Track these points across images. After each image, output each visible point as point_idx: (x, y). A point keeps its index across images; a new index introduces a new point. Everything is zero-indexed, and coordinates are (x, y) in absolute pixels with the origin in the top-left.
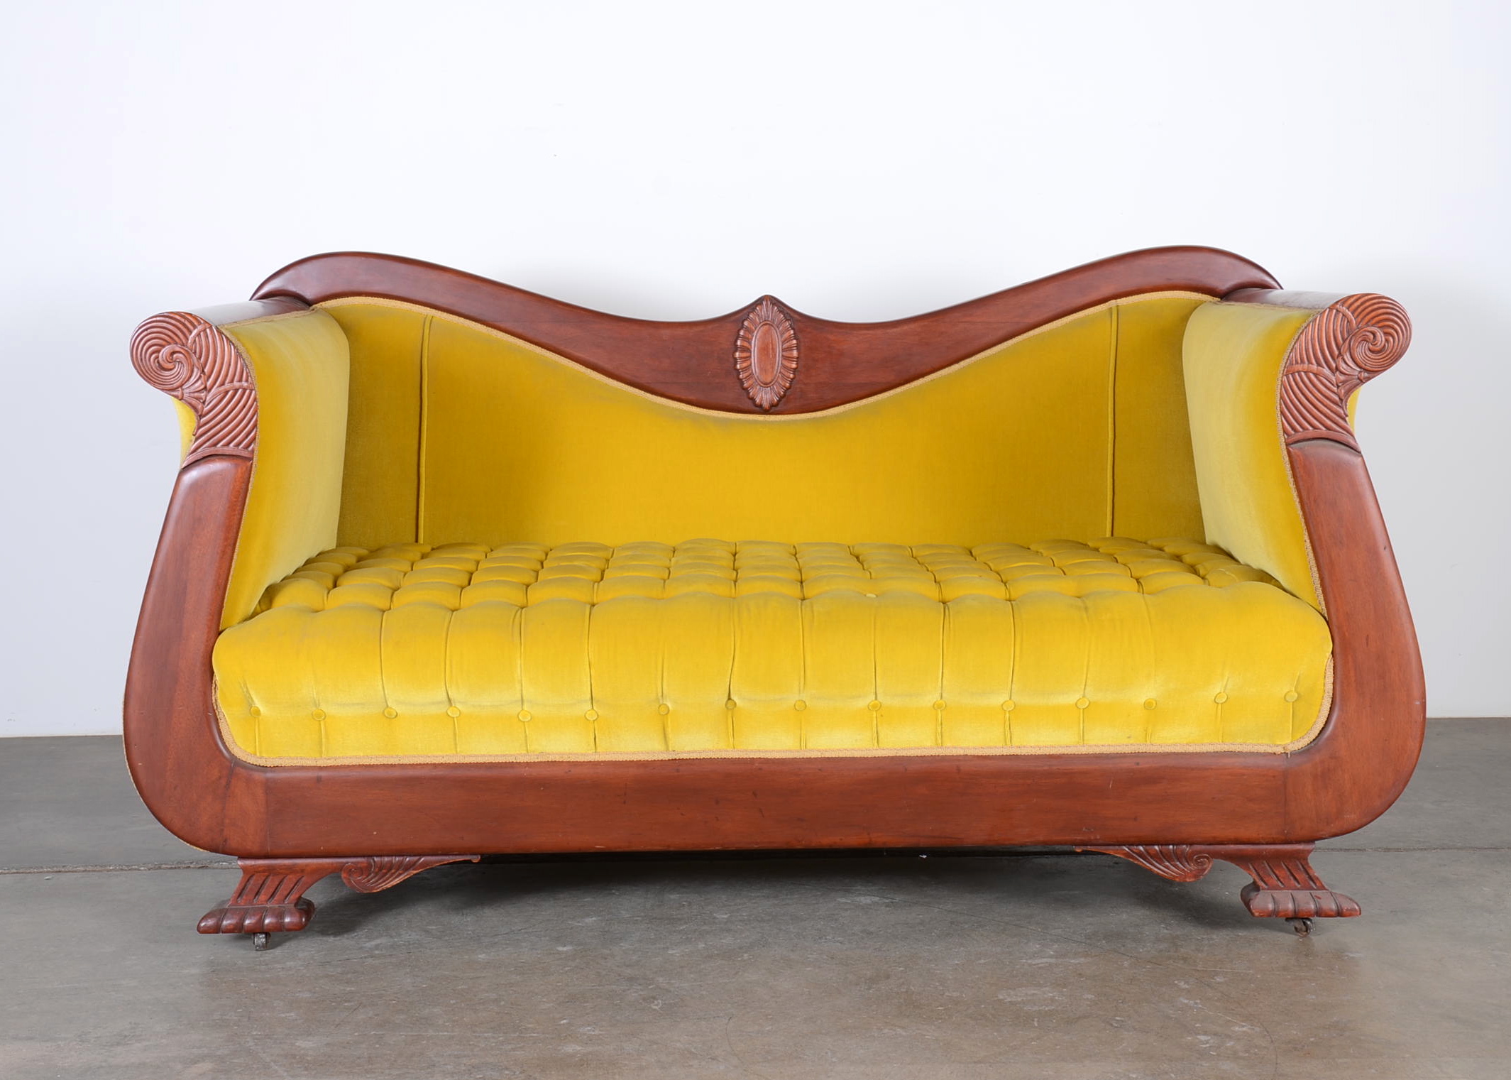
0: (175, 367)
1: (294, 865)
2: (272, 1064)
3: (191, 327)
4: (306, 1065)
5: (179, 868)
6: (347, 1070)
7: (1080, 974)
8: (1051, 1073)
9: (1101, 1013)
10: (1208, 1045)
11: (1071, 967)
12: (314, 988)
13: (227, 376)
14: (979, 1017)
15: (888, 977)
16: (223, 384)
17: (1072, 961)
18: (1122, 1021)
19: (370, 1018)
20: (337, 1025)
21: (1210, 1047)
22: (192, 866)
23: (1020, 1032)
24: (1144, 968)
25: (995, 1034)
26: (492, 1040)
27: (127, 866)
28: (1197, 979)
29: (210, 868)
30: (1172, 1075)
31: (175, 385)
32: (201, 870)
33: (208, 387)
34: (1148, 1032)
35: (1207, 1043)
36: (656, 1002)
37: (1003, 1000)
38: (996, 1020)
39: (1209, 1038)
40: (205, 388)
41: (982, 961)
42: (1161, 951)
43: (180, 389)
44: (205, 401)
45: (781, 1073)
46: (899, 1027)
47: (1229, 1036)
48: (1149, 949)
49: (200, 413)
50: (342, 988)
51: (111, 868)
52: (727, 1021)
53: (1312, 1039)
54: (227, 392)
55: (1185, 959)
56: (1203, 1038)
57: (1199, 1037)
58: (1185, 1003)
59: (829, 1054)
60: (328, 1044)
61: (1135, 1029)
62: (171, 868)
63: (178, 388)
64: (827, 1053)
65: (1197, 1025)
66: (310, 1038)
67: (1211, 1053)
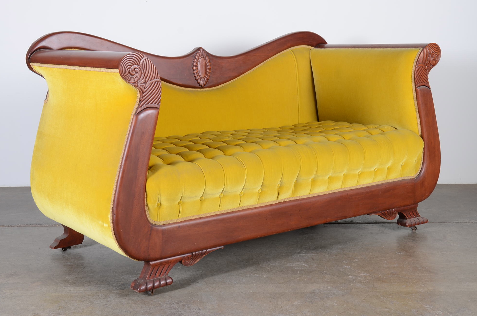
0: (135, 74)
1: (168, 261)
2: (59, 283)
3: (141, 58)
4: (70, 283)
5: (27, 226)
6: (83, 285)
7: (313, 259)
8: (303, 287)
9: (319, 270)
10: (352, 279)
11: (310, 257)
12: (71, 261)
13: (152, 77)
14: (281, 271)
15: (252, 259)
16: (151, 80)
17: (311, 255)
18: (326, 272)
19: (89, 270)
20: (79, 272)
21: (353, 279)
22: (31, 226)
23: (294, 275)
24: (333, 257)
25: (286, 276)
26: (128, 277)
27: (10, 225)
28: (349, 260)
29: (37, 226)
30: (341, 288)
31: (135, 81)
32: (34, 227)
33: (146, 82)
34: (334, 275)
35: (352, 278)
36: (179, 266)
37: (288, 266)
38: (286, 272)
39: (353, 277)
40: (145, 82)
41: (282, 255)
42: (338, 252)
43: (137, 82)
44: (145, 87)
45: (219, 286)
46: (256, 274)
47: (358, 276)
48: (335, 251)
49: (143, 92)
50: (80, 261)
51: (5, 226)
52: (201, 272)
53: (385, 277)
54: (152, 83)
55: (346, 255)
56: (351, 277)
57: (350, 277)
58: (345, 267)
59: (234, 281)
60: (76, 278)
61: (330, 274)
62: (24, 226)
63: (136, 82)
64: (233, 281)
65: (349, 273)
66: (70, 276)
67: (353, 281)
